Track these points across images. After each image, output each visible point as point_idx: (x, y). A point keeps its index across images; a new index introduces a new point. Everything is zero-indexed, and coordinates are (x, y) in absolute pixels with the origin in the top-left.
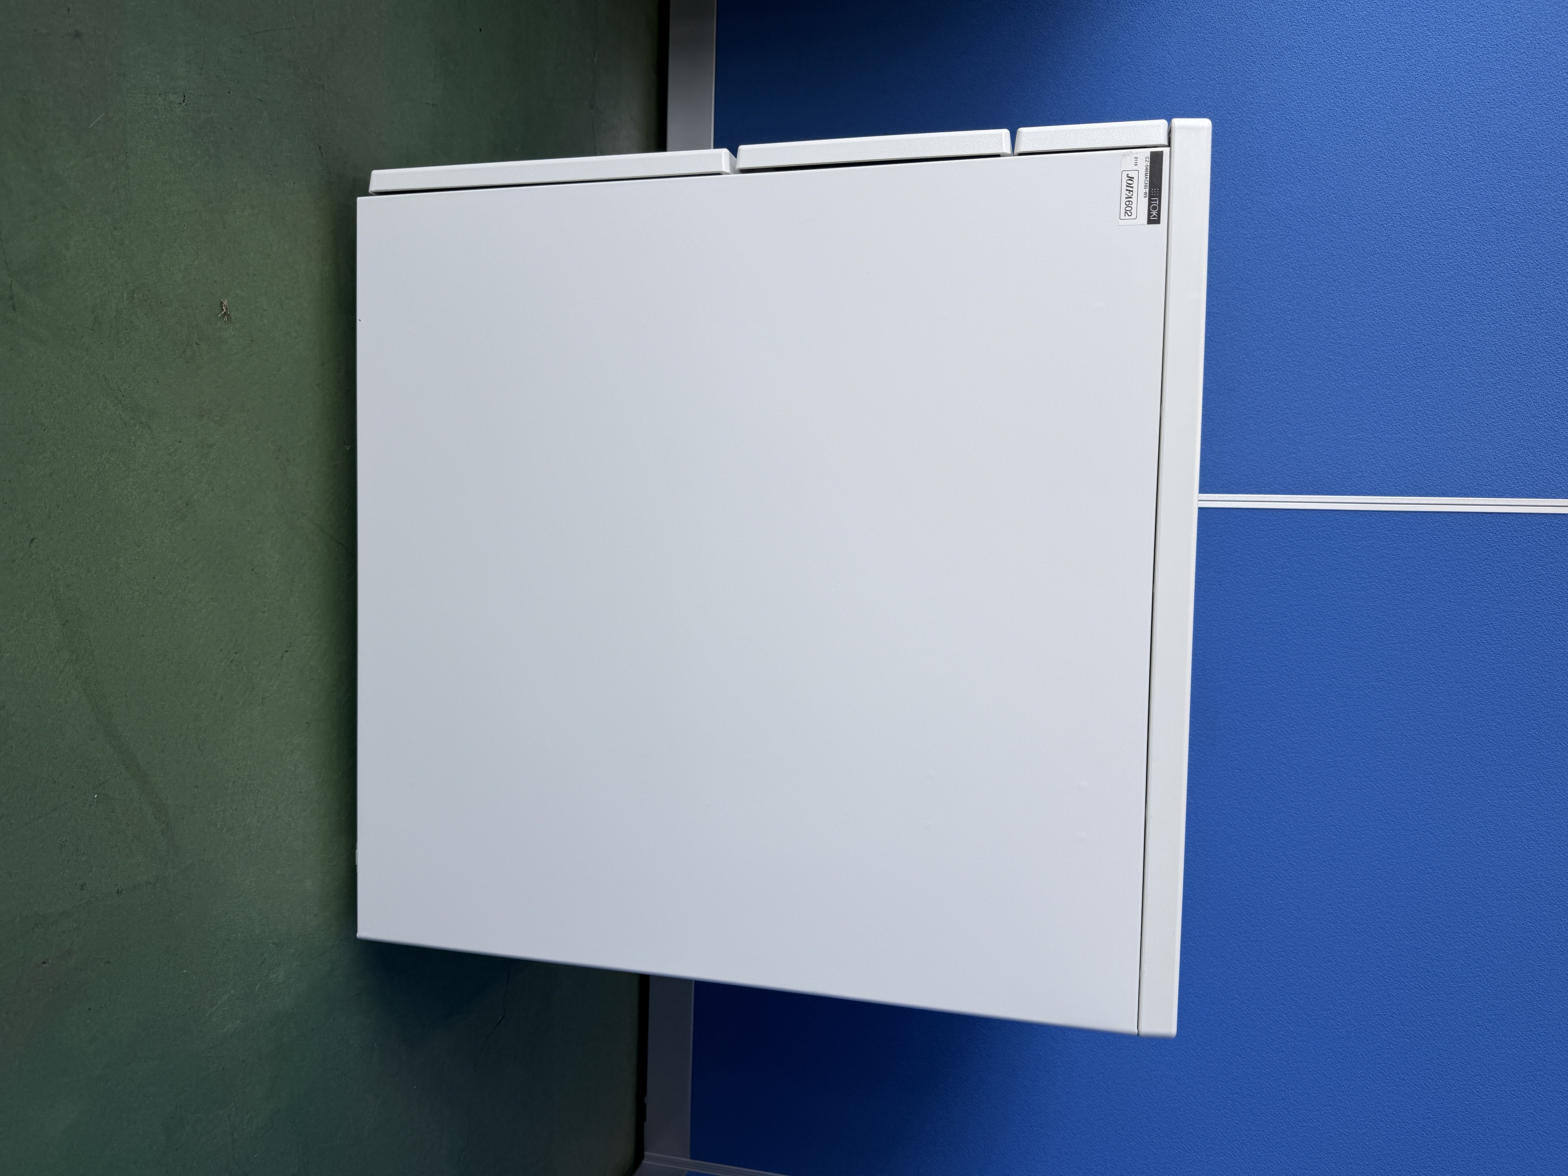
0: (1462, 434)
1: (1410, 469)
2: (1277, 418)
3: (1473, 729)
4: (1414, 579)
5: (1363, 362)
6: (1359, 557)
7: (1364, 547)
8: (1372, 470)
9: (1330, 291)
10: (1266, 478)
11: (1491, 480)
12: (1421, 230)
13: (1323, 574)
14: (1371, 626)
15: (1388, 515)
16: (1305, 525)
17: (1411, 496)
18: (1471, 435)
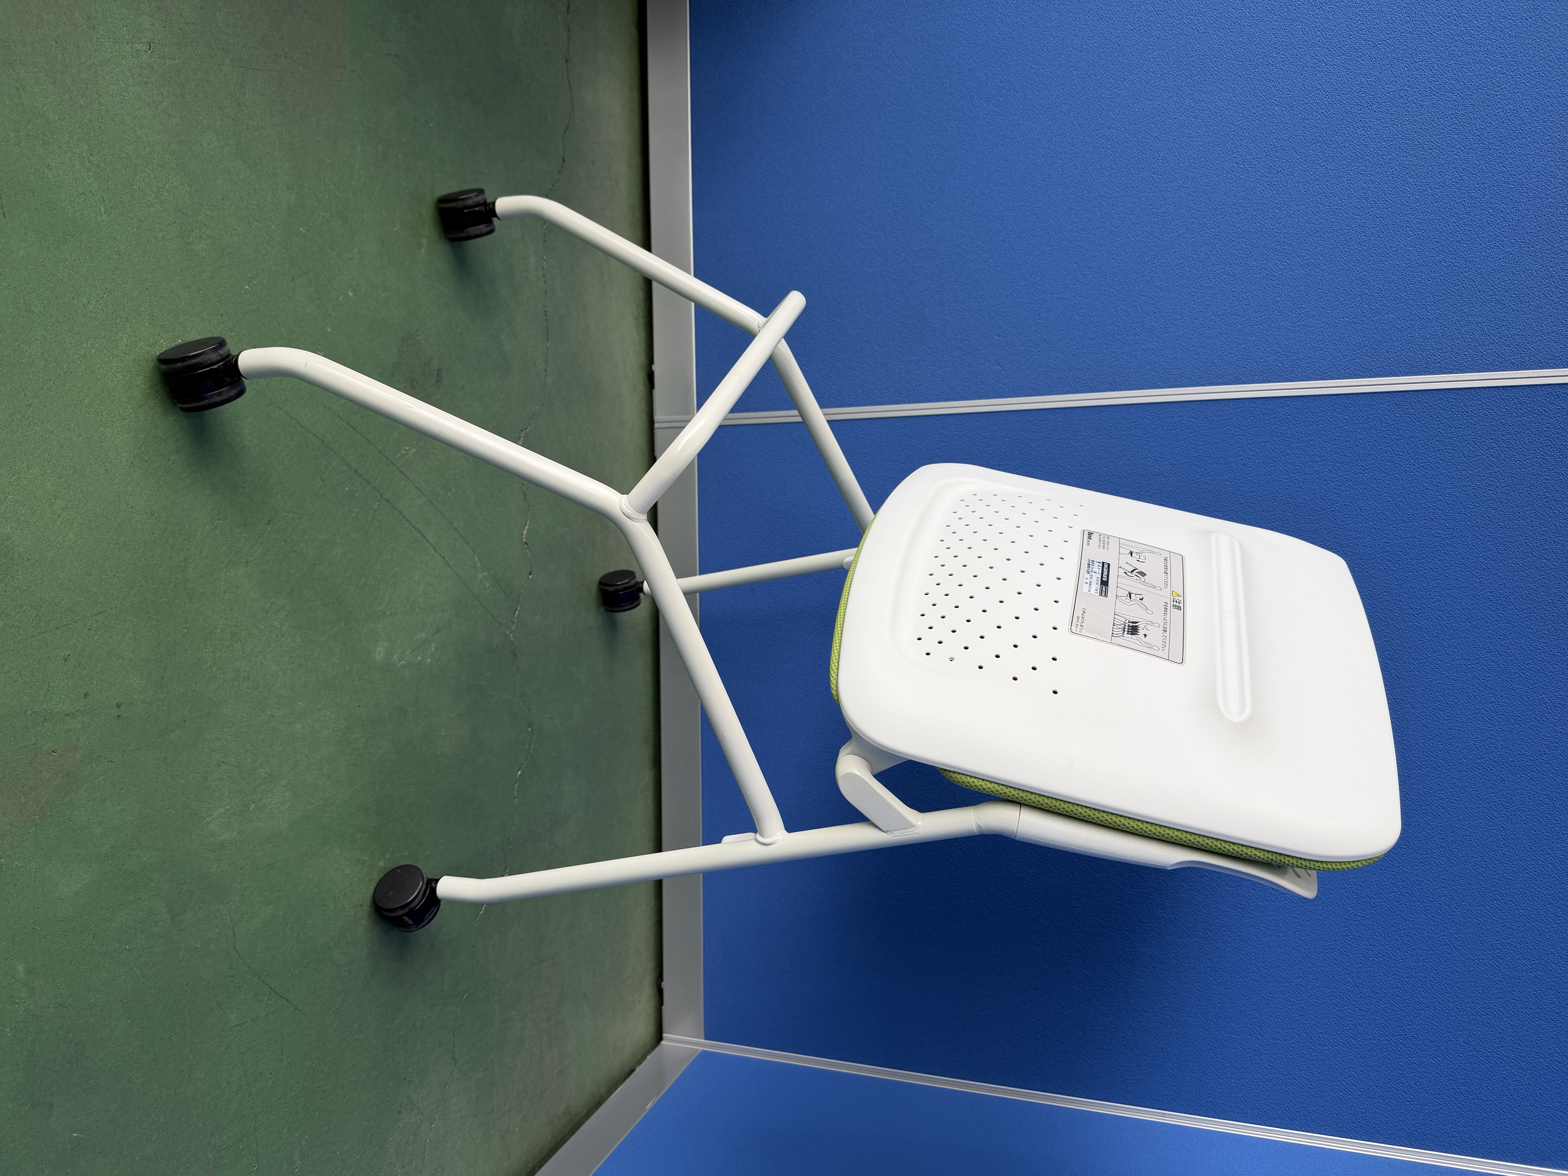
0: (1409, 314)
1: (1358, 352)
2: (1226, 311)
3: (1429, 604)
4: (1366, 460)
5: (1309, 250)
6: (1311, 441)
7: (1316, 431)
8: (1321, 355)
9: (1274, 183)
10: (1217, 370)
11: (1439, 357)
12: (1361, 115)
13: (1276, 460)
14: (1325, 508)
15: (1339, 399)
16: (1257, 413)
17: (1360, 378)
18: (1419, 314)
